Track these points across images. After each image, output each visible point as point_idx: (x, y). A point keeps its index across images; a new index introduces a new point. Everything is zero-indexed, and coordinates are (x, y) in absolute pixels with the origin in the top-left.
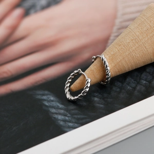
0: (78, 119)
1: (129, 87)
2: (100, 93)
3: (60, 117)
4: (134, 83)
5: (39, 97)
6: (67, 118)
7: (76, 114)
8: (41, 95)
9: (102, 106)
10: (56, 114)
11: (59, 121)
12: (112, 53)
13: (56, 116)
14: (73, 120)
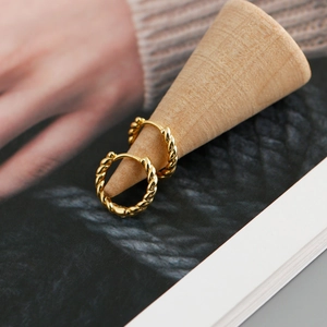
0: (181, 246)
1: (245, 157)
2: (191, 179)
3: (139, 246)
4: (251, 146)
5: (64, 203)
6: (156, 246)
7: (169, 235)
8: (65, 197)
9: (213, 208)
10: (126, 238)
11: (143, 256)
12: (177, 110)
13: (128, 244)
14: (174, 250)
